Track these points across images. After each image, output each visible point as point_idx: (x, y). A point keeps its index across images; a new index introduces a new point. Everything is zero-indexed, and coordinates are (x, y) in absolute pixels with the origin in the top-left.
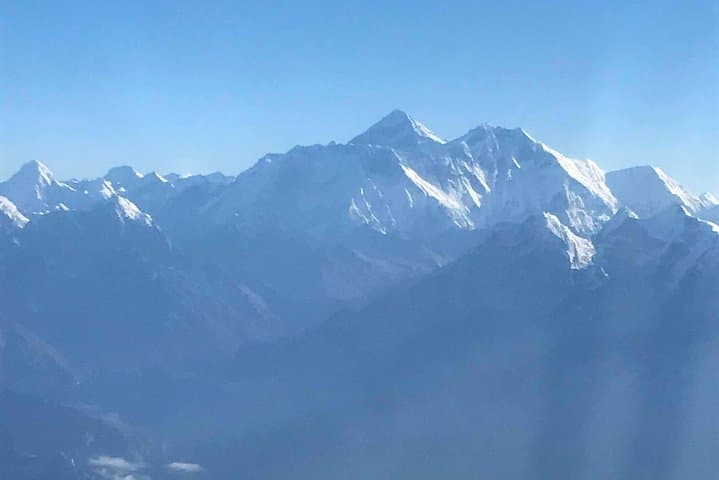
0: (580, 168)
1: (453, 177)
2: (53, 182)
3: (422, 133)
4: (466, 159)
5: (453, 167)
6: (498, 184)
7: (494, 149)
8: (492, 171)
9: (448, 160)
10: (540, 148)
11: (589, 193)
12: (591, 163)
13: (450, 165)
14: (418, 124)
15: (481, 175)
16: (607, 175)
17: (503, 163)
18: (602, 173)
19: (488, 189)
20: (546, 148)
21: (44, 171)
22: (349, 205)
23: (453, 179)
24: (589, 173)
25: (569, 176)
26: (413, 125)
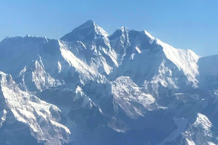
1: (95, 57)
3: (99, 32)
4: (106, 47)
5: (96, 51)
6: (124, 62)
7: (126, 42)
9: (94, 47)
11: (177, 68)
13: (94, 50)
16: (199, 59)
17: (130, 50)
19: (117, 64)
23: (94, 58)
25: (167, 58)
26: (95, 29)
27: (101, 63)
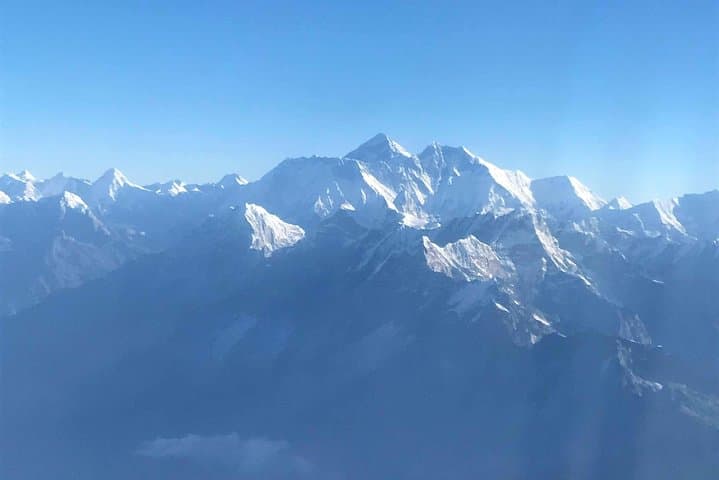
0: (508, 176)
1: (404, 182)
2: (125, 184)
4: (416, 169)
5: (404, 174)
6: (441, 187)
8: (436, 177)
9: (401, 169)
10: (476, 161)
11: (510, 195)
12: (519, 172)
13: (402, 173)
14: (394, 143)
15: (427, 180)
16: (533, 183)
17: (446, 172)
18: (528, 180)
19: (432, 191)
20: (482, 161)
21: (118, 175)
22: (316, 200)
24: (517, 182)
25: (495, 183)
27: (413, 190)
